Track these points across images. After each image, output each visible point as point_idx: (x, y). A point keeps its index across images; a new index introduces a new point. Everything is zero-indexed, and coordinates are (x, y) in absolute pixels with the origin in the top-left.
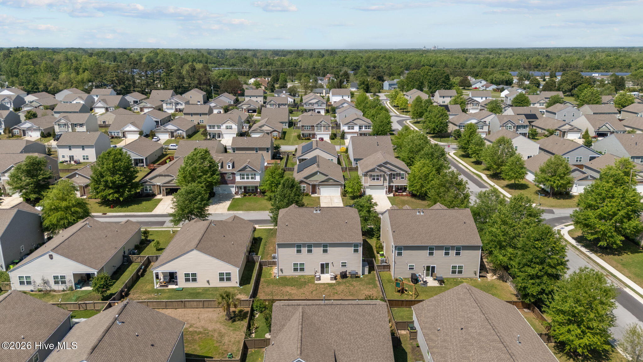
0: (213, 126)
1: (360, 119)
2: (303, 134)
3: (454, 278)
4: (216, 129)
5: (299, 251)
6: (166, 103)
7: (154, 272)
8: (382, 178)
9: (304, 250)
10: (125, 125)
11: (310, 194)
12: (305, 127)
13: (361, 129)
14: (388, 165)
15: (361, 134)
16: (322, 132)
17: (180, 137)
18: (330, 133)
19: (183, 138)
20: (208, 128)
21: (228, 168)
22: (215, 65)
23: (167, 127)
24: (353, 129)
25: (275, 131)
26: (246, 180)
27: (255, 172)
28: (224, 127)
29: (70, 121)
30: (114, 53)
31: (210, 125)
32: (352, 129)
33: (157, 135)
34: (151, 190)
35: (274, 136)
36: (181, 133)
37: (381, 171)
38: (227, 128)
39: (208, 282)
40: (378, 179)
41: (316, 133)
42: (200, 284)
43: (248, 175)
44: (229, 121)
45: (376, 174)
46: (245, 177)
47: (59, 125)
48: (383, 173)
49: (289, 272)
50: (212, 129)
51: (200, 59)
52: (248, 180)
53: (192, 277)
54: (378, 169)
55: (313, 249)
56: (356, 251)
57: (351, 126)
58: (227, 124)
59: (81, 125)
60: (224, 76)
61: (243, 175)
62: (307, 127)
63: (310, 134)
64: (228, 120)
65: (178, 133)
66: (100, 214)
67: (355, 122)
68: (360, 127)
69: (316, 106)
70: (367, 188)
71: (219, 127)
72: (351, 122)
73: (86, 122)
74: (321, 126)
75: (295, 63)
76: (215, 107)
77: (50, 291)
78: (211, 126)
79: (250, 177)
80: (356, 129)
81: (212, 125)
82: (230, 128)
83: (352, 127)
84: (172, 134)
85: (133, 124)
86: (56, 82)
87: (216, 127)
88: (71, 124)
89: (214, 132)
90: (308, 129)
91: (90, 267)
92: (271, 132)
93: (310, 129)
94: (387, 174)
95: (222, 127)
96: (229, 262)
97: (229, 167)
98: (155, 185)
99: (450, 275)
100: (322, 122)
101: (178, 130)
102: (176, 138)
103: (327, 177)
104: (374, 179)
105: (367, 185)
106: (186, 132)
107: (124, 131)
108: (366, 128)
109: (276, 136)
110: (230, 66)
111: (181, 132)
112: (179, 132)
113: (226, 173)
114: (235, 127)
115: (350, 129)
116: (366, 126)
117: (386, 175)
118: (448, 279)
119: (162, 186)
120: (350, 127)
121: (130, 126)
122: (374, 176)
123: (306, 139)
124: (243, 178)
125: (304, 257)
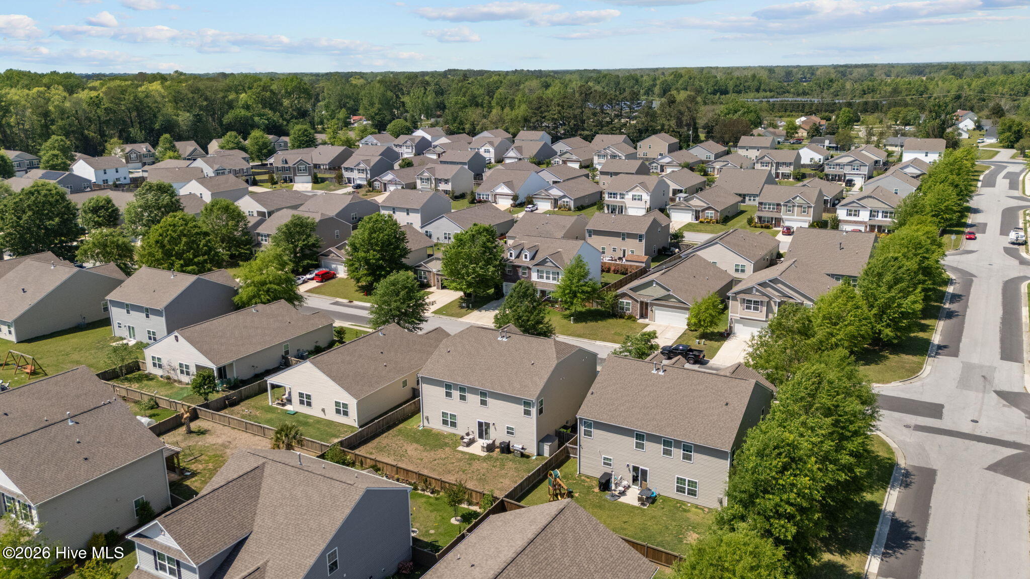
0: (614, 194)
1: (874, 198)
2: (760, 218)
3: (678, 501)
4: (618, 199)
5: (448, 395)
6: (598, 156)
7: (268, 382)
8: (765, 309)
9: (456, 394)
10: (496, 185)
11: (638, 317)
12: (765, 204)
13: (874, 216)
14: (780, 285)
15: (872, 228)
16: (795, 217)
17: (565, 207)
18: (811, 219)
19: (570, 209)
20: (606, 196)
21: (524, 259)
22: (772, 94)
23: (550, 192)
24: (857, 214)
25: (709, 208)
26: (544, 280)
27: (558, 270)
28: (629, 196)
29: (434, 175)
30: (618, 76)
31: (610, 191)
32: (855, 215)
33: (535, 203)
34: (425, 278)
35: (708, 216)
36: (567, 202)
37: (764, 294)
38: (634, 199)
39: (323, 410)
40: (756, 309)
41: (783, 217)
42: (314, 411)
43: (548, 273)
44: (638, 188)
45: (753, 299)
46: (545, 275)
47: (421, 179)
48: (766, 299)
49: (436, 424)
50: (612, 199)
51: (746, 84)
52: (547, 281)
53: (306, 400)
54: (757, 290)
55: (468, 396)
56: (527, 413)
57: (853, 209)
58: (635, 192)
59: (446, 181)
60: (736, 112)
61: (542, 272)
62: (770, 204)
63: (772, 218)
64: (637, 186)
65: (564, 202)
66: (345, 301)
67: (862, 202)
68: (873, 214)
69: (847, 170)
70: (737, 321)
71: (622, 197)
72: (854, 202)
73: (453, 177)
74: (794, 206)
75: (922, 89)
76: (669, 164)
77: (175, 381)
78: (611, 194)
79: (551, 276)
80: (864, 216)
81: (613, 192)
82: (639, 200)
83: (855, 211)
84: (556, 201)
85: (509, 184)
86: (485, 120)
87: (618, 196)
88: (435, 179)
89: (613, 204)
90: (769, 208)
91: (210, 360)
92: (703, 211)
93: (773, 208)
94: (775, 302)
95: (626, 197)
96: (347, 389)
97: (526, 257)
98: (430, 272)
99: (673, 494)
100: (796, 197)
101: (564, 196)
102: (560, 208)
103: (667, 293)
104: (748, 308)
105: (737, 316)
106: (575, 200)
107: (494, 193)
108: (886, 217)
109: (711, 217)
110: (798, 95)
111: (568, 200)
112: (566, 200)
113: (519, 267)
114: (646, 197)
115: (850, 215)
116: (887, 213)
117: (773, 303)
118: (666, 499)
119: (437, 275)
120: (851, 211)
121: (503, 186)
122: (749, 301)
123: (762, 227)
124: (542, 277)
125: (453, 405)
